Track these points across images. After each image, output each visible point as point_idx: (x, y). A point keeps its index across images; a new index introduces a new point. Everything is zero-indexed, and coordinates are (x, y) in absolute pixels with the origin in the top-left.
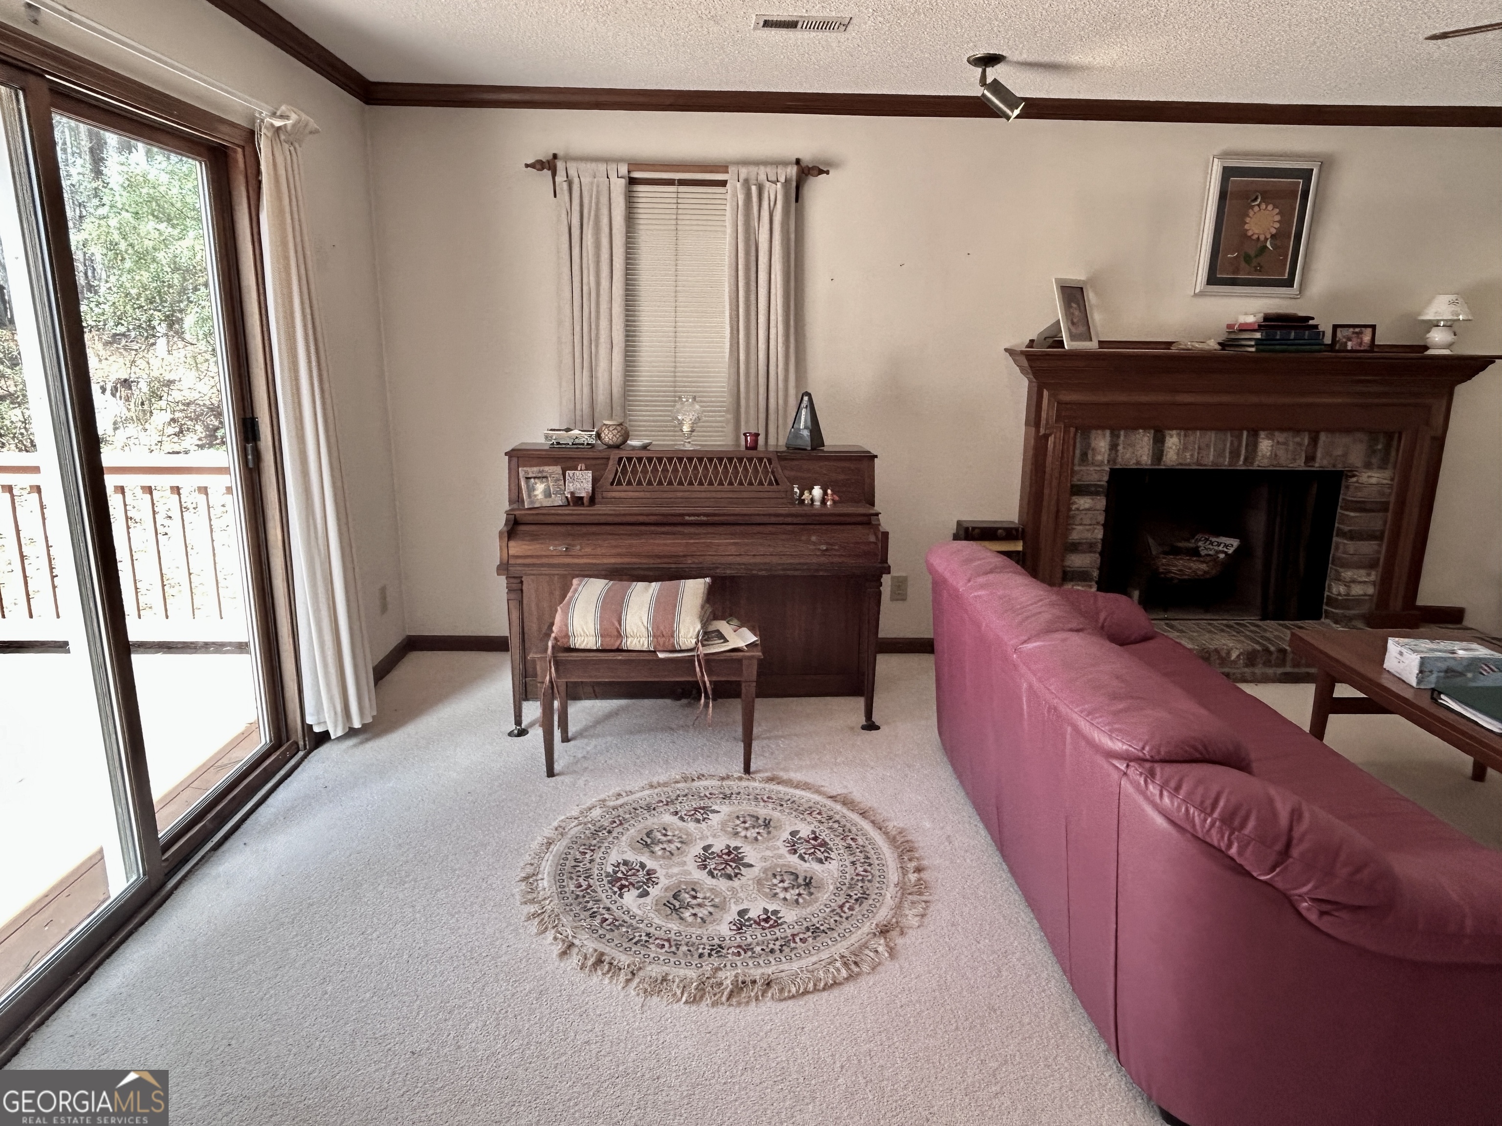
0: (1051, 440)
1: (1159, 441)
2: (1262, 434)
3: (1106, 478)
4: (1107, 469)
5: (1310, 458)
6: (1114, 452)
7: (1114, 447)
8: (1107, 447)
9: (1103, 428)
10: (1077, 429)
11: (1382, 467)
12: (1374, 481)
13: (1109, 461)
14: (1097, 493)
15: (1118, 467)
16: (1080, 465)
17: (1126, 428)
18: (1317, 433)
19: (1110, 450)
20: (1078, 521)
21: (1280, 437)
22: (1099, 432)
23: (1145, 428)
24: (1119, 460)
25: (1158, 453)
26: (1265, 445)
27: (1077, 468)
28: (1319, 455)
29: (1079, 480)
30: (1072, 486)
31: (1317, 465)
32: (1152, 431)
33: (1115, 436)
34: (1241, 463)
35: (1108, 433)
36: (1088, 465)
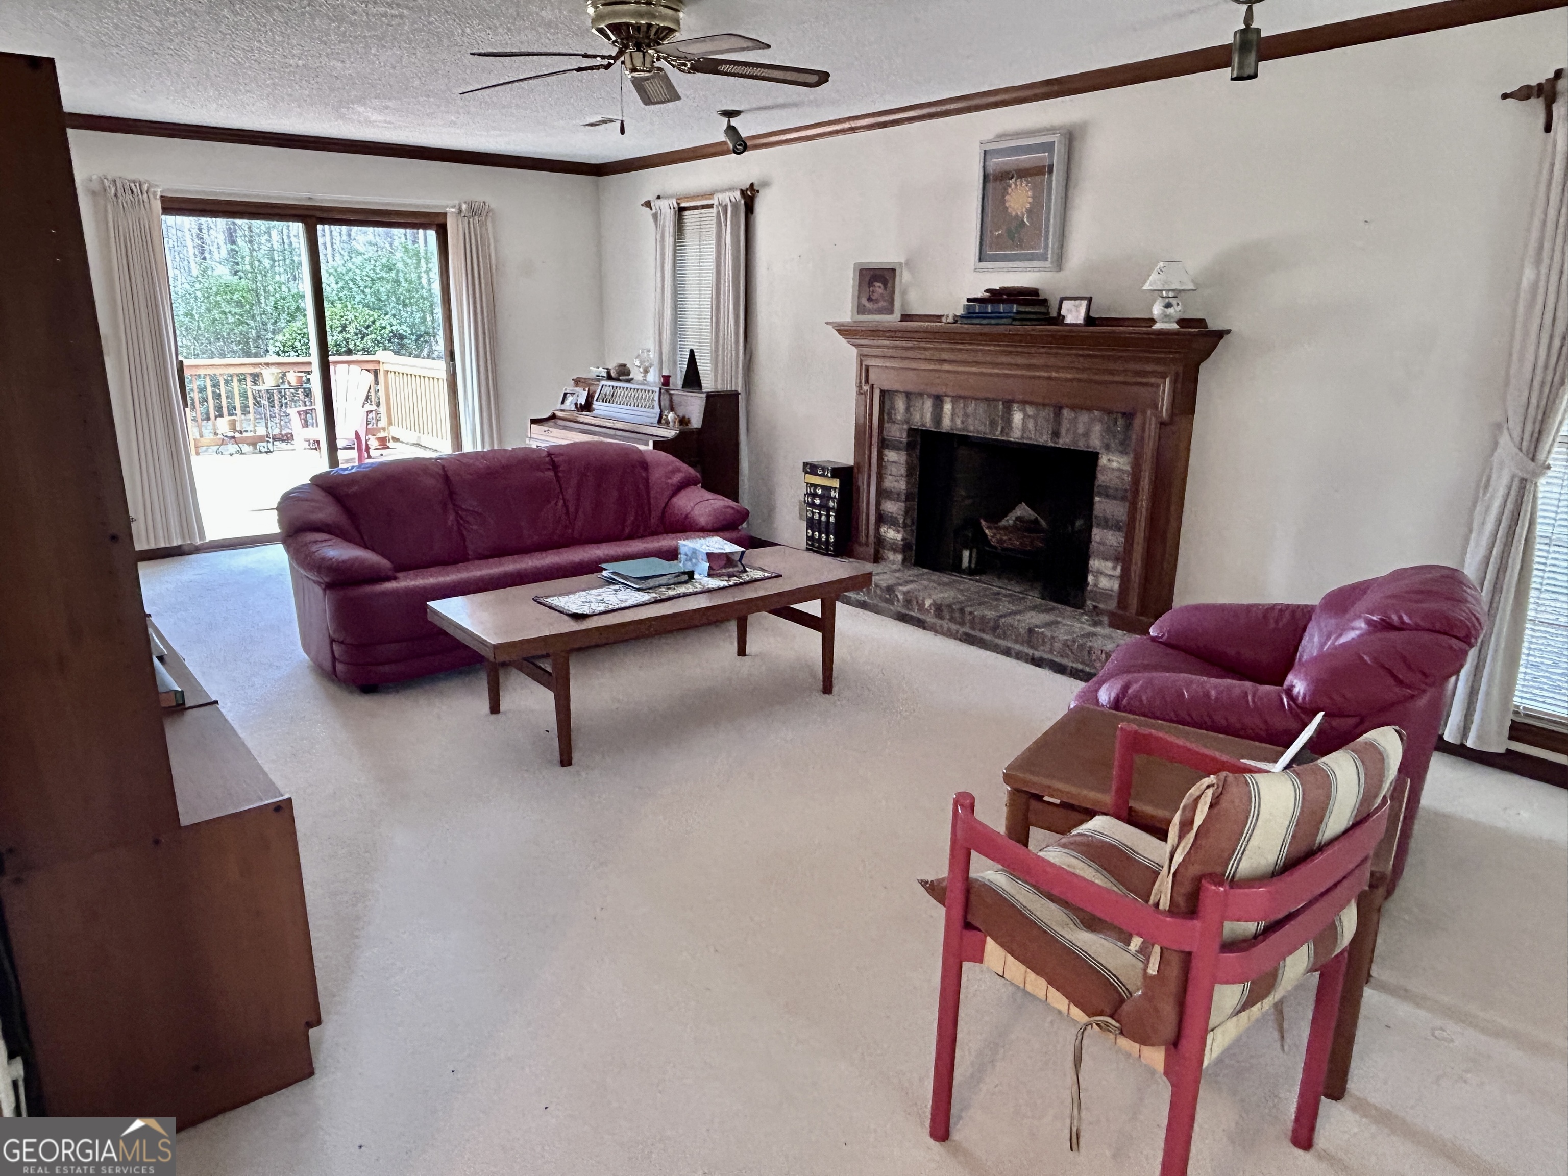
2: (1015, 407)
3: (906, 435)
4: (906, 427)
5: (1056, 434)
6: (909, 413)
7: (908, 410)
8: (904, 408)
10: (881, 390)
11: (1123, 452)
12: (1115, 465)
13: (906, 421)
14: (900, 449)
15: (912, 426)
16: (888, 422)
18: (1061, 408)
20: (890, 472)
21: (1030, 410)
22: (899, 394)
24: (914, 421)
25: (937, 417)
26: (1017, 417)
27: (886, 425)
28: (1063, 431)
29: (890, 438)
30: (883, 440)
31: (1061, 441)
33: (908, 399)
34: (998, 433)
35: (904, 395)
36: (893, 423)
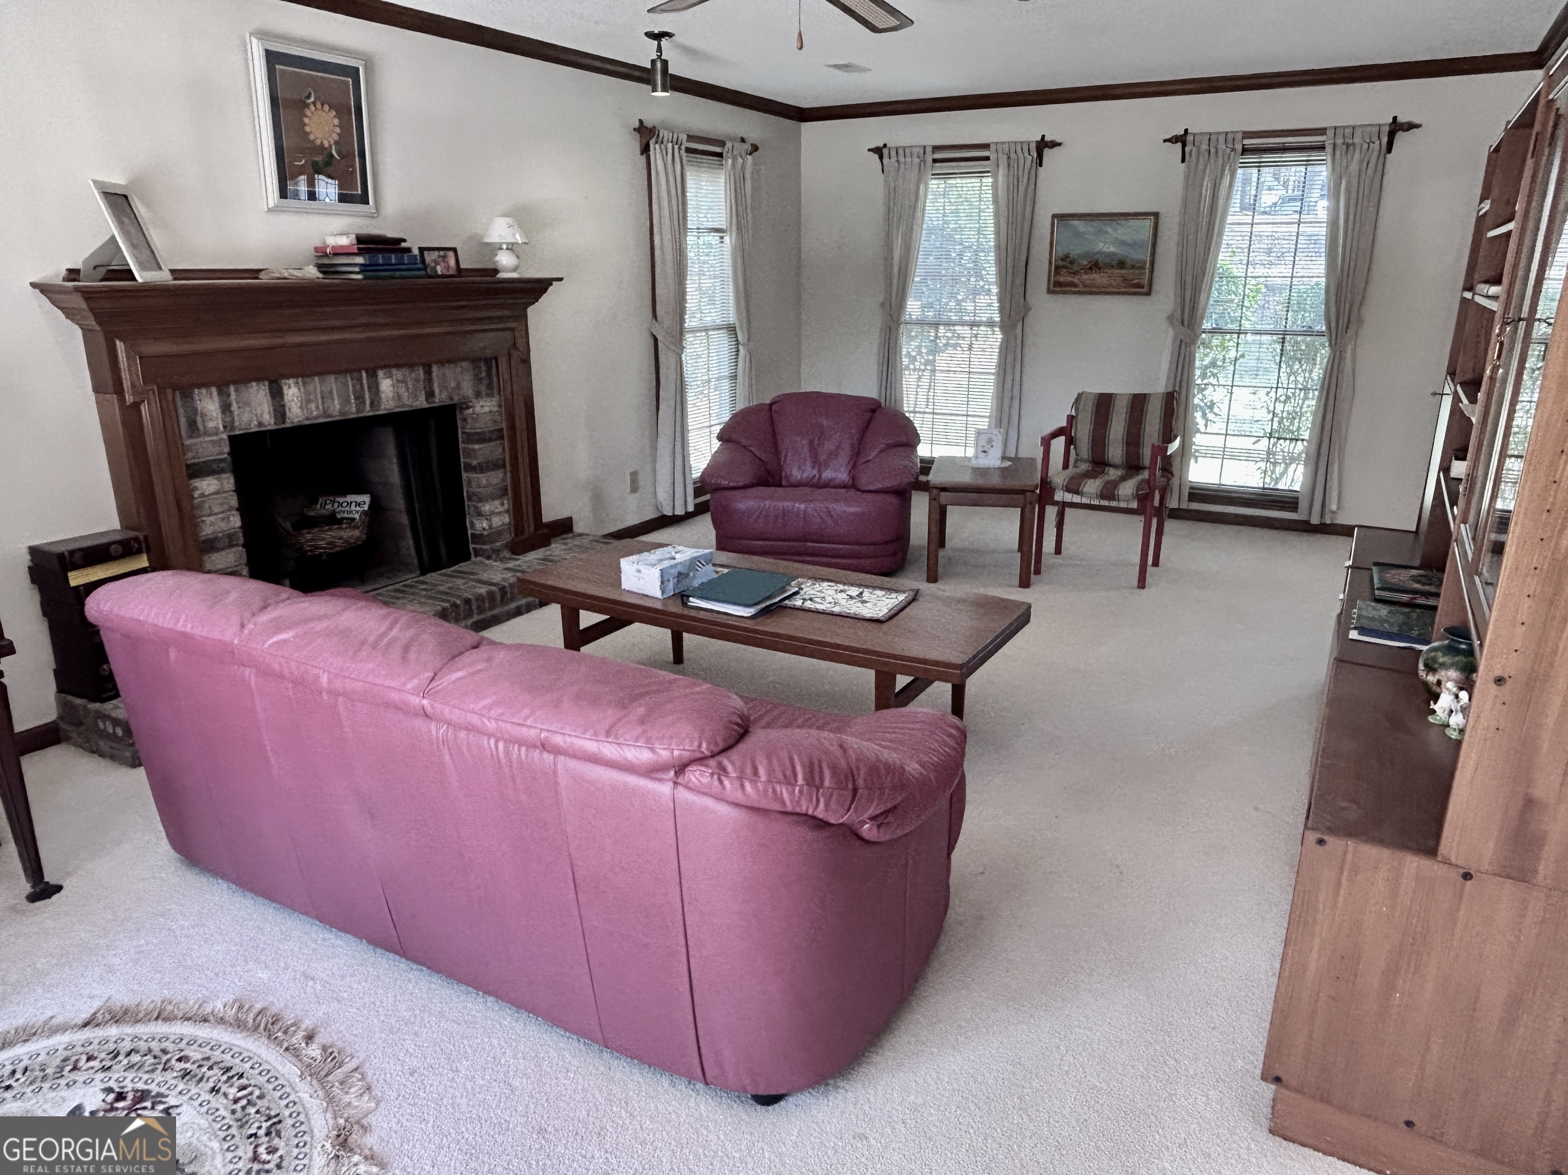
0: (144, 408)
1: (277, 394)
3: (227, 449)
4: (225, 436)
5: (430, 394)
6: (228, 414)
7: (226, 408)
8: (219, 411)
9: (207, 385)
10: (174, 390)
11: (490, 395)
12: (486, 409)
13: (225, 427)
14: (222, 471)
15: (238, 432)
16: (190, 437)
17: (235, 383)
18: (430, 367)
19: (223, 412)
20: (206, 511)
21: (397, 374)
22: (204, 391)
23: (258, 380)
24: (237, 424)
25: (280, 411)
26: (386, 385)
27: (188, 442)
28: (437, 391)
29: (194, 458)
30: (188, 467)
31: (436, 401)
32: (267, 383)
33: (223, 394)
34: (368, 407)
35: (214, 390)
36: (199, 436)
